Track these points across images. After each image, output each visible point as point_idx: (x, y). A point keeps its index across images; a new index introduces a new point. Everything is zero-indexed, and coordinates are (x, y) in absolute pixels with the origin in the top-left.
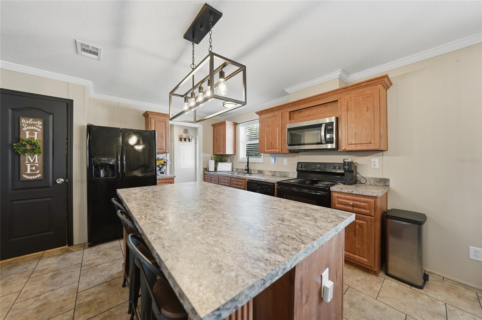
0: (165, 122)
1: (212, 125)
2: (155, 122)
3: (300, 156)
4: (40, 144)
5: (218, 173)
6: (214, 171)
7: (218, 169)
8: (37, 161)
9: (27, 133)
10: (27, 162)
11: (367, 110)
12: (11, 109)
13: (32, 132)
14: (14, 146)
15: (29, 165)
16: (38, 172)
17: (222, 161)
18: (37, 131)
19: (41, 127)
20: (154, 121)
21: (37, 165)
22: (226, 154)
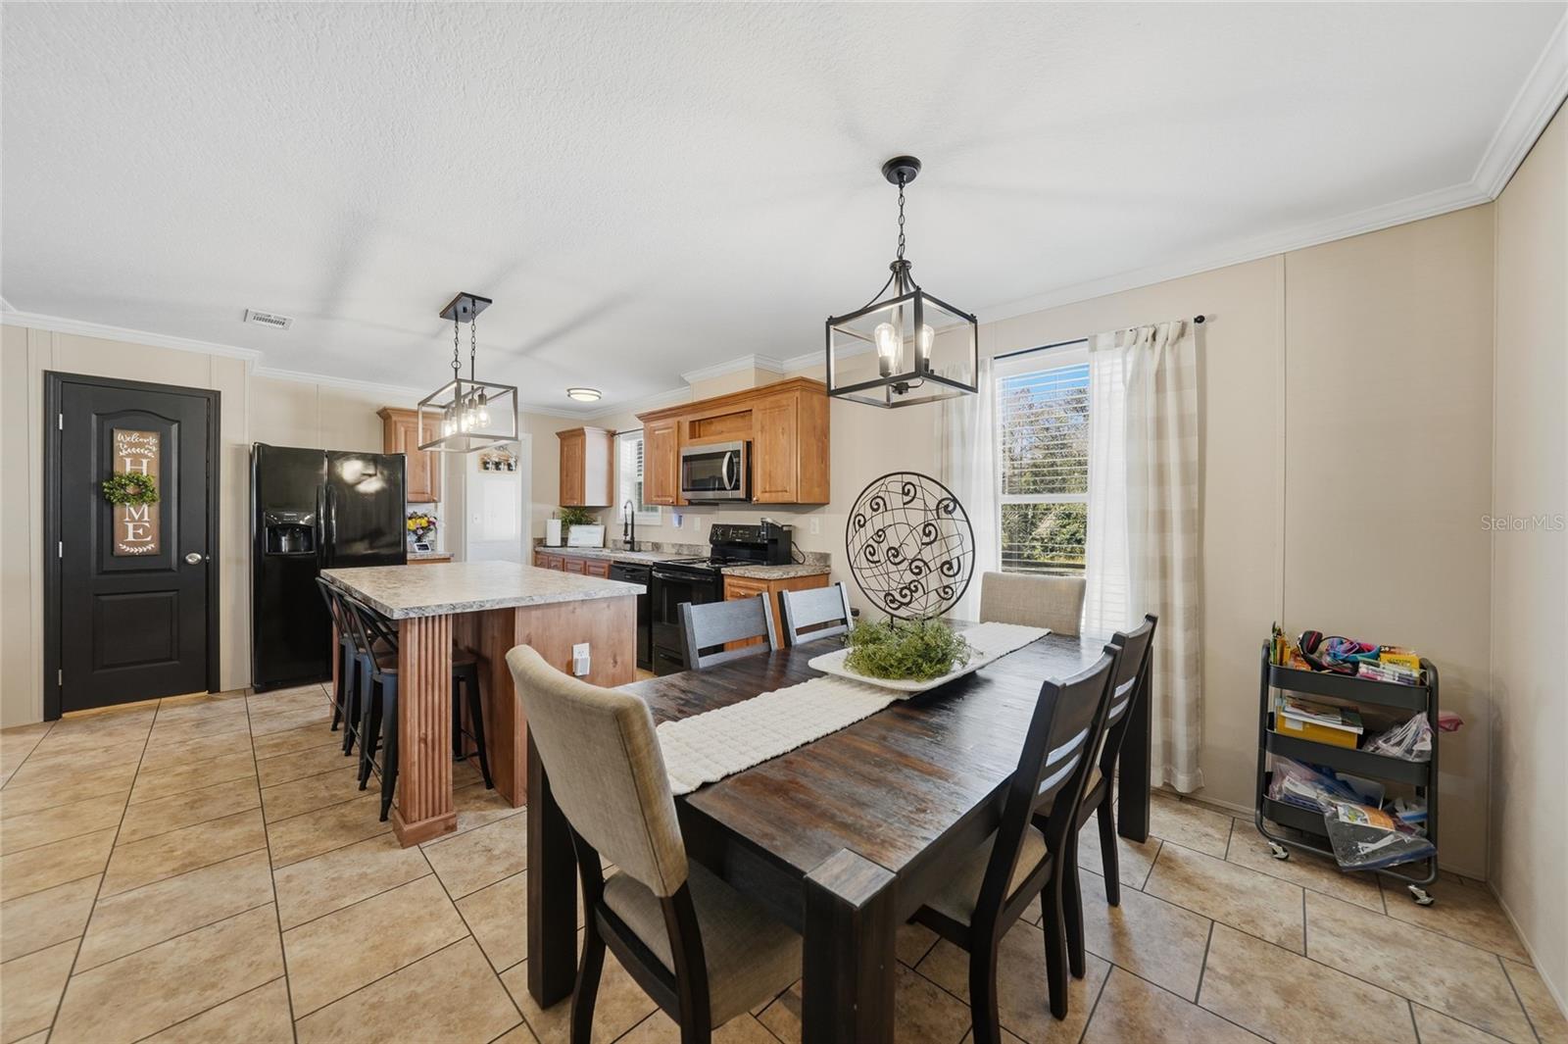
0: (431, 431)
1: (557, 434)
2: (406, 432)
3: (721, 512)
4: (154, 483)
5: (569, 549)
6: (559, 544)
7: (571, 542)
8: (146, 518)
9: (128, 460)
10: (127, 519)
11: (783, 434)
12: (97, 414)
13: (136, 459)
14: (105, 487)
15: (130, 526)
16: (149, 539)
17: (579, 522)
18: (146, 457)
19: (154, 449)
20: (403, 429)
21: (147, 524)
22: (587, 505)
